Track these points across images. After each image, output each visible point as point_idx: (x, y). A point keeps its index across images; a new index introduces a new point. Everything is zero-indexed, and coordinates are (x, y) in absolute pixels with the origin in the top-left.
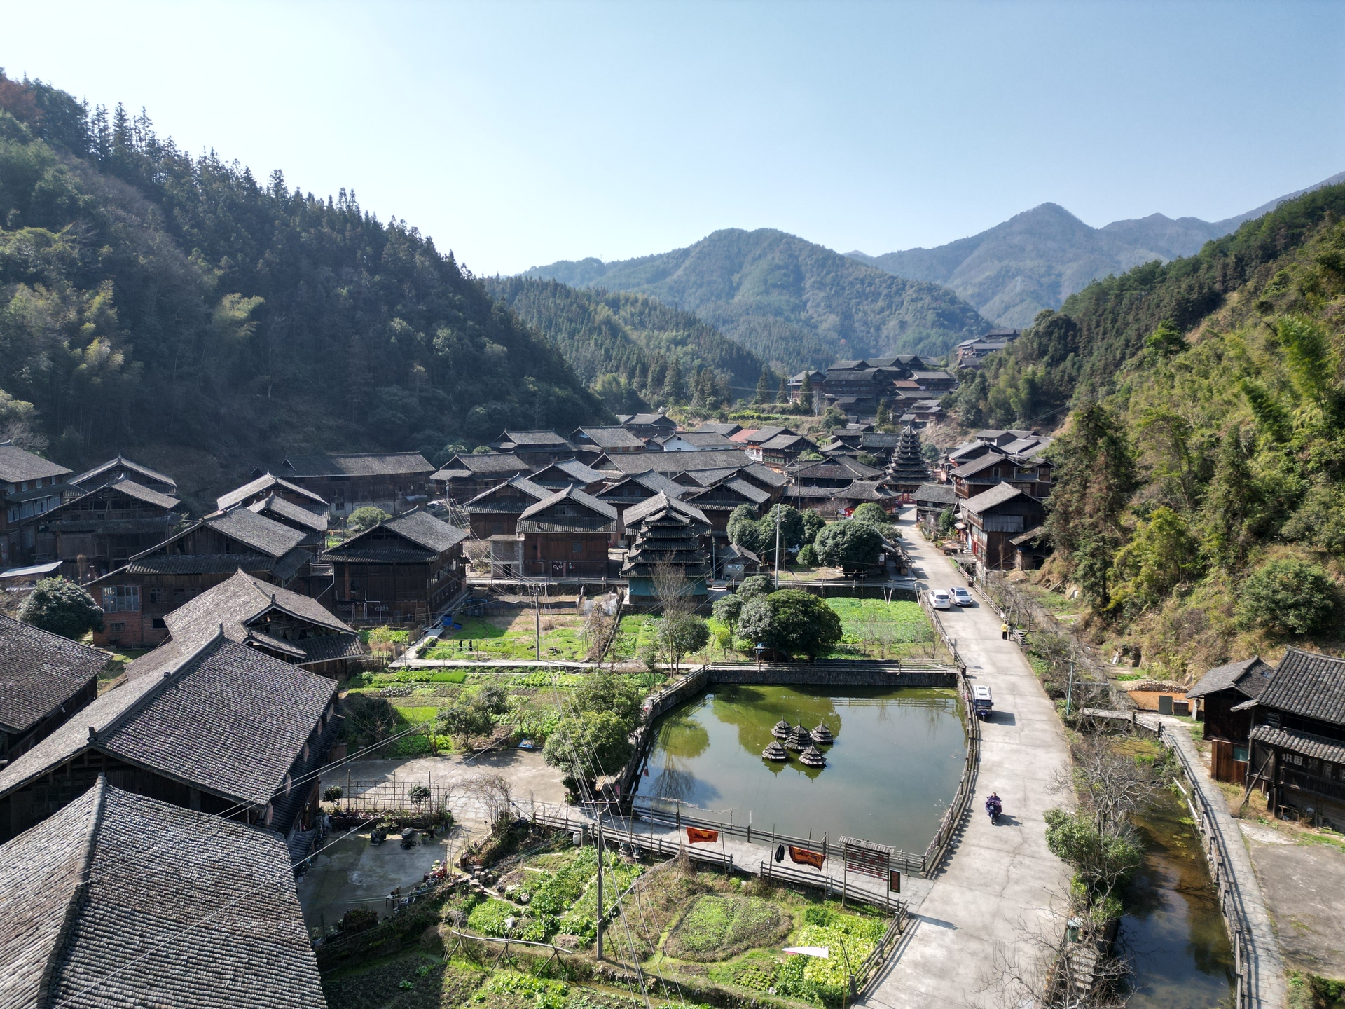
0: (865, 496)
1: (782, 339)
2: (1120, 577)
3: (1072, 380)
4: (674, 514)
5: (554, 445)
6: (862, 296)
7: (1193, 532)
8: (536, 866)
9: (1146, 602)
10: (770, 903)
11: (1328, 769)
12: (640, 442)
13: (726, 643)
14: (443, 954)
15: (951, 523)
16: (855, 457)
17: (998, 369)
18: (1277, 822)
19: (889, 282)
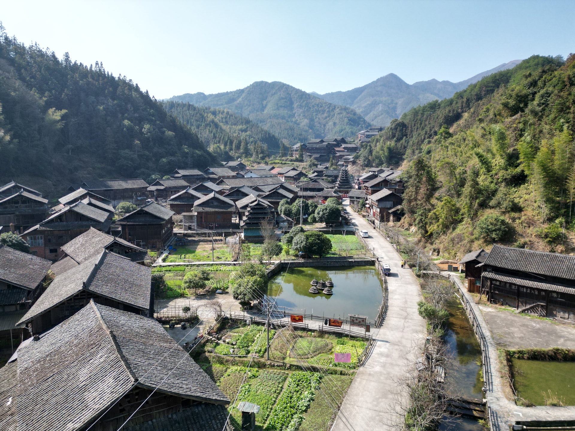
0: (329, 195)
1: (286, 129)
2: (431, 223)
3: (405, 147)
4: (261, 203)
5: (198, 175)
6: (317, 111)
7: (458, 205)
8: (235, 333)
9: (441, 232)
10: (323, 339)
11: (508, 285)
12: (234, 174)
13: (287, 253)
14: (210, 363)
15: (364, 205)
16: (323, 179)
17: (376, 143)
18: (491, 305)
19: (329, 106)
